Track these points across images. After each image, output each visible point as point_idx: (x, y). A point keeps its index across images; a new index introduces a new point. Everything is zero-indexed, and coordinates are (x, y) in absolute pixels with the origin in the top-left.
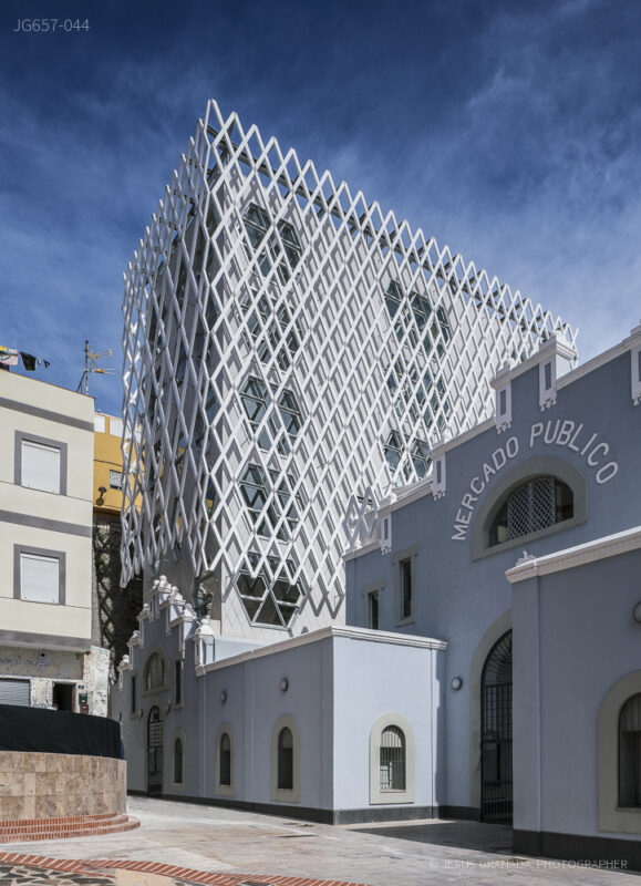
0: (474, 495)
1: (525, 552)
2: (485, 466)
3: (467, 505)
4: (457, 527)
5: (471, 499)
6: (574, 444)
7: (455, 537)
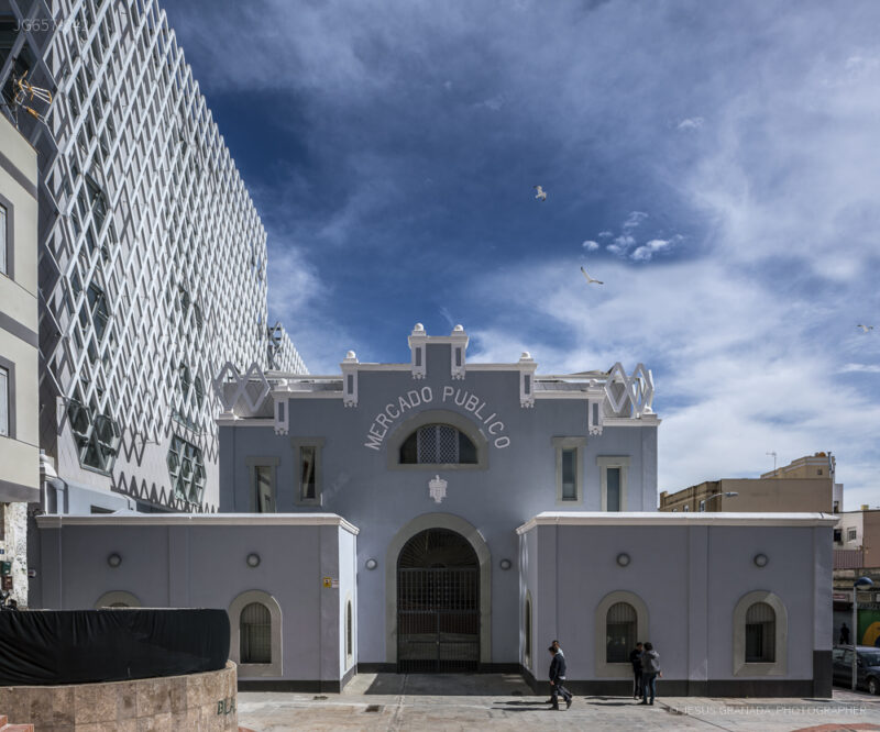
0: (388, 417)
1: (438, 477)
2: (401, 399)
3: (382, 423)
4: (370, 437)
5: (385, 419)
6: (479, 413)
7: (370, 445)
